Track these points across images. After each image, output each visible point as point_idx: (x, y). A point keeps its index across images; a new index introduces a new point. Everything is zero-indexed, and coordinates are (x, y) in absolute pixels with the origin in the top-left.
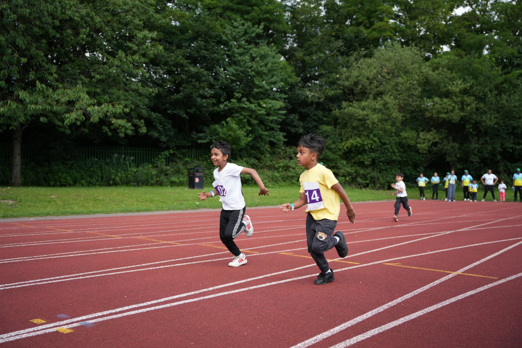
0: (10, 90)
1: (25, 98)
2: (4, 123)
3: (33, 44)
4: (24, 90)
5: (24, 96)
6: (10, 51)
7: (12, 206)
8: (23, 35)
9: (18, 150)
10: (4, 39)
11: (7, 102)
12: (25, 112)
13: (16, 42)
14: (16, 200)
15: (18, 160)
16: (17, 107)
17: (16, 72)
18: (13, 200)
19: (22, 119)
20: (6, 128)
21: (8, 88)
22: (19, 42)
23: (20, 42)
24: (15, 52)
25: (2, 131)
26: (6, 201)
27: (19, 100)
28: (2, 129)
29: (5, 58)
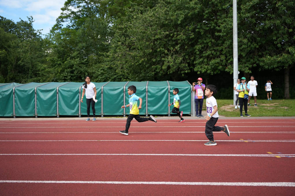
0: (283, 47)
1: (292, 51)
2: (280, 65)
4: (291, 47)
5: (292, 50)
6: (283, 27)
7: (286, 110)
8: (290, 17)
9: (287, 79)
10: (279, 22)
11: (282, 54)
12: (292, 58)
14: (289, 107)
15: (287, 85)
17: (286, 38)
18: (287, 107)
19: (291, 63)
20: (281, 68)
21: (282, 47)
22: (287, 21)
23: (288, 21)
24: (285, 27)
25: (279, 70)
26: (283, 107)
27: (288, 52)
28: (279, 69)
29: (280, 32)
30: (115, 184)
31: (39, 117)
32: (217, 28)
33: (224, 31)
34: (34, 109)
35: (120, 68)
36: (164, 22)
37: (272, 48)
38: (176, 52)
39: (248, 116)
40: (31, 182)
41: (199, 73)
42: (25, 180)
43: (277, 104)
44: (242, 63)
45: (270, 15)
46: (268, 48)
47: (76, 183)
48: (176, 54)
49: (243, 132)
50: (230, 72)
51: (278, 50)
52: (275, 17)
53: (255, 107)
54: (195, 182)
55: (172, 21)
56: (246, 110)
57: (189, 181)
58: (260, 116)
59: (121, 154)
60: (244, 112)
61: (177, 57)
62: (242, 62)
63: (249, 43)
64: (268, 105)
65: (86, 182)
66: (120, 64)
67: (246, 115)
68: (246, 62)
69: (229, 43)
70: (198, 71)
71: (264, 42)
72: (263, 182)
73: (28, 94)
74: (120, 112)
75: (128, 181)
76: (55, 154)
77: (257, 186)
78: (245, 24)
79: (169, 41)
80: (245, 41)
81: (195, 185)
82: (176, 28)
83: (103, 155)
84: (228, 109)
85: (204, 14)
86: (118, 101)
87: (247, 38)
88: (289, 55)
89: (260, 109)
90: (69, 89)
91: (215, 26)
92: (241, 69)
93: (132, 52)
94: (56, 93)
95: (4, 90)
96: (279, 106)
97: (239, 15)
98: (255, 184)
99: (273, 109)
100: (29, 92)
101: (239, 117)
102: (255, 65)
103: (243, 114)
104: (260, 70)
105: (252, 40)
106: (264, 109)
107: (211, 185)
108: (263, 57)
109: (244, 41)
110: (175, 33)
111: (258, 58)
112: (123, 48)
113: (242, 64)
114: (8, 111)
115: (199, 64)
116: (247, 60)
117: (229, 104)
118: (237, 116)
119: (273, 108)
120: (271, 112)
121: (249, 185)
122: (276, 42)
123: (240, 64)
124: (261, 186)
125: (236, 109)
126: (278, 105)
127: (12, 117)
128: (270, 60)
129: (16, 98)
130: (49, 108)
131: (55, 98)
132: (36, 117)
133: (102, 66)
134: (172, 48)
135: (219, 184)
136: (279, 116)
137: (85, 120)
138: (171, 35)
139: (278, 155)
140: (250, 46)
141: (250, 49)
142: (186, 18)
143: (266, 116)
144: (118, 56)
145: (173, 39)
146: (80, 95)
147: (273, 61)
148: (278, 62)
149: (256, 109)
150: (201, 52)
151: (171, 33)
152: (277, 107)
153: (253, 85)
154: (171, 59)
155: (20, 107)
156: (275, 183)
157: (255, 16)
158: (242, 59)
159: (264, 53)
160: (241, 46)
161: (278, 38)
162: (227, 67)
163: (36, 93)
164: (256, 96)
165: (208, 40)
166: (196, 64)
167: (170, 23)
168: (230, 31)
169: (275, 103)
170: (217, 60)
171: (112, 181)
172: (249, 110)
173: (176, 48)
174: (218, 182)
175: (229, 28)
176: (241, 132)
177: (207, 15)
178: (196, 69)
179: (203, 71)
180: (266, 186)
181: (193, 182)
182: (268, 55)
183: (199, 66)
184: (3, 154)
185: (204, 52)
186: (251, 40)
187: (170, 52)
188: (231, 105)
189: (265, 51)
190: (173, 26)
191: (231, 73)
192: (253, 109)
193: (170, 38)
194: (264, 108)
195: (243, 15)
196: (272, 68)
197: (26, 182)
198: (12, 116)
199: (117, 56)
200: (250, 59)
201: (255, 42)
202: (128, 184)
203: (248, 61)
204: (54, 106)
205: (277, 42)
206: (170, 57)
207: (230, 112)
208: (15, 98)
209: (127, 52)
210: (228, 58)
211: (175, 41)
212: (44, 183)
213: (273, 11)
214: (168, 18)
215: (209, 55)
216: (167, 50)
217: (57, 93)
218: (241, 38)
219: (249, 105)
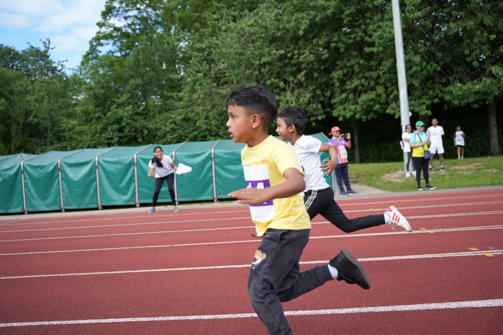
0: (482, 67)
1: (498, 72)
2: (480, 99)
3: (499, 19)
4: (496, 65)
5: (497, 70)
6: (479, 32)
7: (496, 174)
8: (490, 14)
9: (493, 121)
10: (472, 23)
11: (482, 79)
12: (499, 85)
13: (483, 23)
14: (499, 168)
15: (494, 131)
16: (491, 82)
17: (487, 50)
18: (496, 169)
19: (497, 92)
20: (482, 103)
21: (480, 67)
22: (486, 21)
23: (488, 21)
24: (483, 32)
25: (478, 106)
26: (490, 170)
27: (492, 76)
28: (479, 104)
29: (475, 40)
30: (204, 320)
31: (67, 211)
32: (367, 39)
33: (379, 44)
34: (59, 198)
35: (203, 118)
36: (274, 33)
37: (464, 68)
38: (300, 85)
39: (431, 189)
40: (55, 323)
41: (341, 119)
42: (45, 321)
43: (479, 166)
44: (414, 98)
45: (457, 13)
46: (456, 69)
47: (134, 321)
48: (299, 88)
49: (425, 217)
50: (394, 115)
51: (474, 73)
52: (465, 16)
53: (442, 172)
54: (346, 308)
55: (288, 31)
56: (426, 177)
57: (336, 308)
58: (450, 188)
59: (212, 267)
60: (423, 181)
61: (301, 93)
62: (414, 96)
63: (424, 64)
64: (464, 167)
65: (151, 319)
66: (203, 110)
67: (427, 186)
68: (421, 96)
69: (390, 64)
70: (339, 116)
71: (449, 60)
72: (467, 300)
73: (47, 173)
74: (208, 195)
75: (226, 314)
76: (97, 273)
77: (457, 309)
78: (414, 31)
79: (285, 65)
80: (417, 59)
81: (348, 314)
82: (297, 43)
83: (180, 270)
84: (395, 178)
85: (343, 16)
86: (203, 174)
87: (419, 54)
88: (493, 79)
89: (451, 175)
90: (115, 159)
91: (364, 36)
92: (413, 109)
93: (222, 89)
94: (94, 168)
95: (6, 167)
96: (482, 169)
97: (403, 15)
98: (454, 305)
99: (473, 174)
100: (48, 168)
101: (416, 190)
102: (436, 100)
103: (422, 185)
104: (446, 108)
105: (429, 57)
106: (458, 175)
107: (375, 311)
108: (449, 84)
109: (414, 59)
110: (296, 52)
111: (441, 89)
112: (207, 83)
113: (415, 100)
114: (15, 203)
115: (341, 103)
116: (423, 92)
117: (396, 170)
118: (413, 189)
119: (473, 172)
120: (470, 178)
121: (443, 308)
122: (469, 59)
123: (411, 100)
124: (464, 308)
125: (409, 177)
126: (482, 167)
127: (22, 213)
128: (461, 90)
129: (26, 179)
130: (84, 195)
131: (93, 176)
132: (63, 210)
133: (173, 116)
134: (291, 79)
135: (390, 308)
136: (483, 185)
137: (147, 212)
138: (289, 55)
139: (488, 251)
140: (426, 67)
141: (427, 74)
142: (312, 25)
143: (462, 187)
144: (199, 98)
145: (293, 62)
146: (136, 168)
147: (467, 92)
148: (476, 93)
149: (443, 176)
150: (343, 82)
151: (289, 52)
152: (479, 169)
153: (437, 134)
154: (291, 97)
155: (35, 195)
156: (488, 300)
157: (431, 16)
158: (414, 91)
159: (451, 79)
160: (411, 68)
161: (473, 51)
162: (389, 105)
163: (60, 170)
164: (443, 154)
165: (353, 62)
166: (335, 104)
167: (285, 36)
168: (389, 43)
169: (475, 164)
170: (372, 95)
171: (197, 315)
172: (433, 178)
173: (299, 77)
174: (388, 305)
175: (388, 38)
176: (421, 217)
177: (348, 19)
178: (335, 113)
179: (348, 115)
180: (473, 308)
181: (343, 308)
182: (458, 81)
183: (341, 107)
184: (7, 278)
185: (348, 82)
186: (426, 58)
187: (289, 85)
188: (400, 172)
189: (452, 75)
190: (291, 40)
191: (396, 117)
192: (439, 176)
193: (286, 61)
194: (457, 173)
195: (410, 14)
196: (465, 103)
197: (47, 323)
198: (21, 211)
199: (196, 97)
200: (428, 90)
201: (434, 60)
202: (226, 319)
203: (424, 94)
204: (92, 190)
205: (471, 58)
206: (288, 94)
207: (400, 184)
208: (26, 181)
209: (214, 90)
210: (389, 90)
211: (295, 65)
212: (79, 324)
213: (461, 6)
214: (281, 27)
215: (356, 87)
216: (283, 81)
217: (96, 167)
218: (409, 55)
219: (431, 169)
